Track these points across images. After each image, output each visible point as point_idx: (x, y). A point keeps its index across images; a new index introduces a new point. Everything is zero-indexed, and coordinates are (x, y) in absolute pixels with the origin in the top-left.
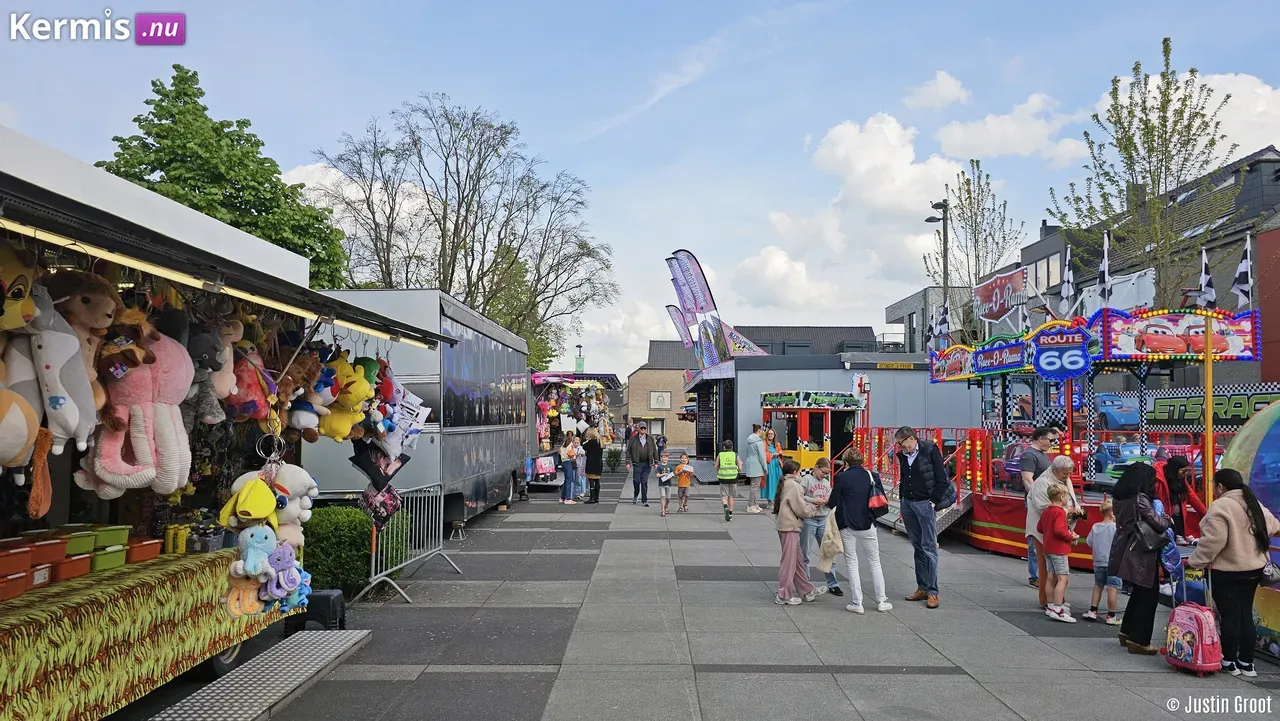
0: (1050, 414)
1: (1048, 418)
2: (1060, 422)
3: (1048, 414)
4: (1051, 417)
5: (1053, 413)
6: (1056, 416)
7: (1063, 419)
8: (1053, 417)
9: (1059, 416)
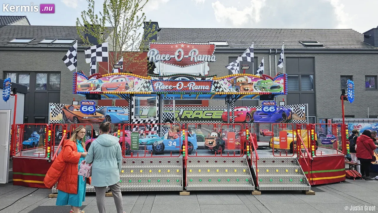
0: (166, 115)
1: (165, 117)
2: (171, 119)
3: (165, 116)
4: (166, 117)
5: (168, 115)
6: (169, 117)
7: (172, 118)
8: (168, 117)
9: (170, 116)
